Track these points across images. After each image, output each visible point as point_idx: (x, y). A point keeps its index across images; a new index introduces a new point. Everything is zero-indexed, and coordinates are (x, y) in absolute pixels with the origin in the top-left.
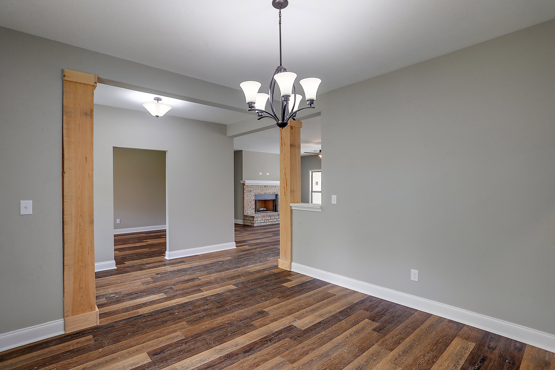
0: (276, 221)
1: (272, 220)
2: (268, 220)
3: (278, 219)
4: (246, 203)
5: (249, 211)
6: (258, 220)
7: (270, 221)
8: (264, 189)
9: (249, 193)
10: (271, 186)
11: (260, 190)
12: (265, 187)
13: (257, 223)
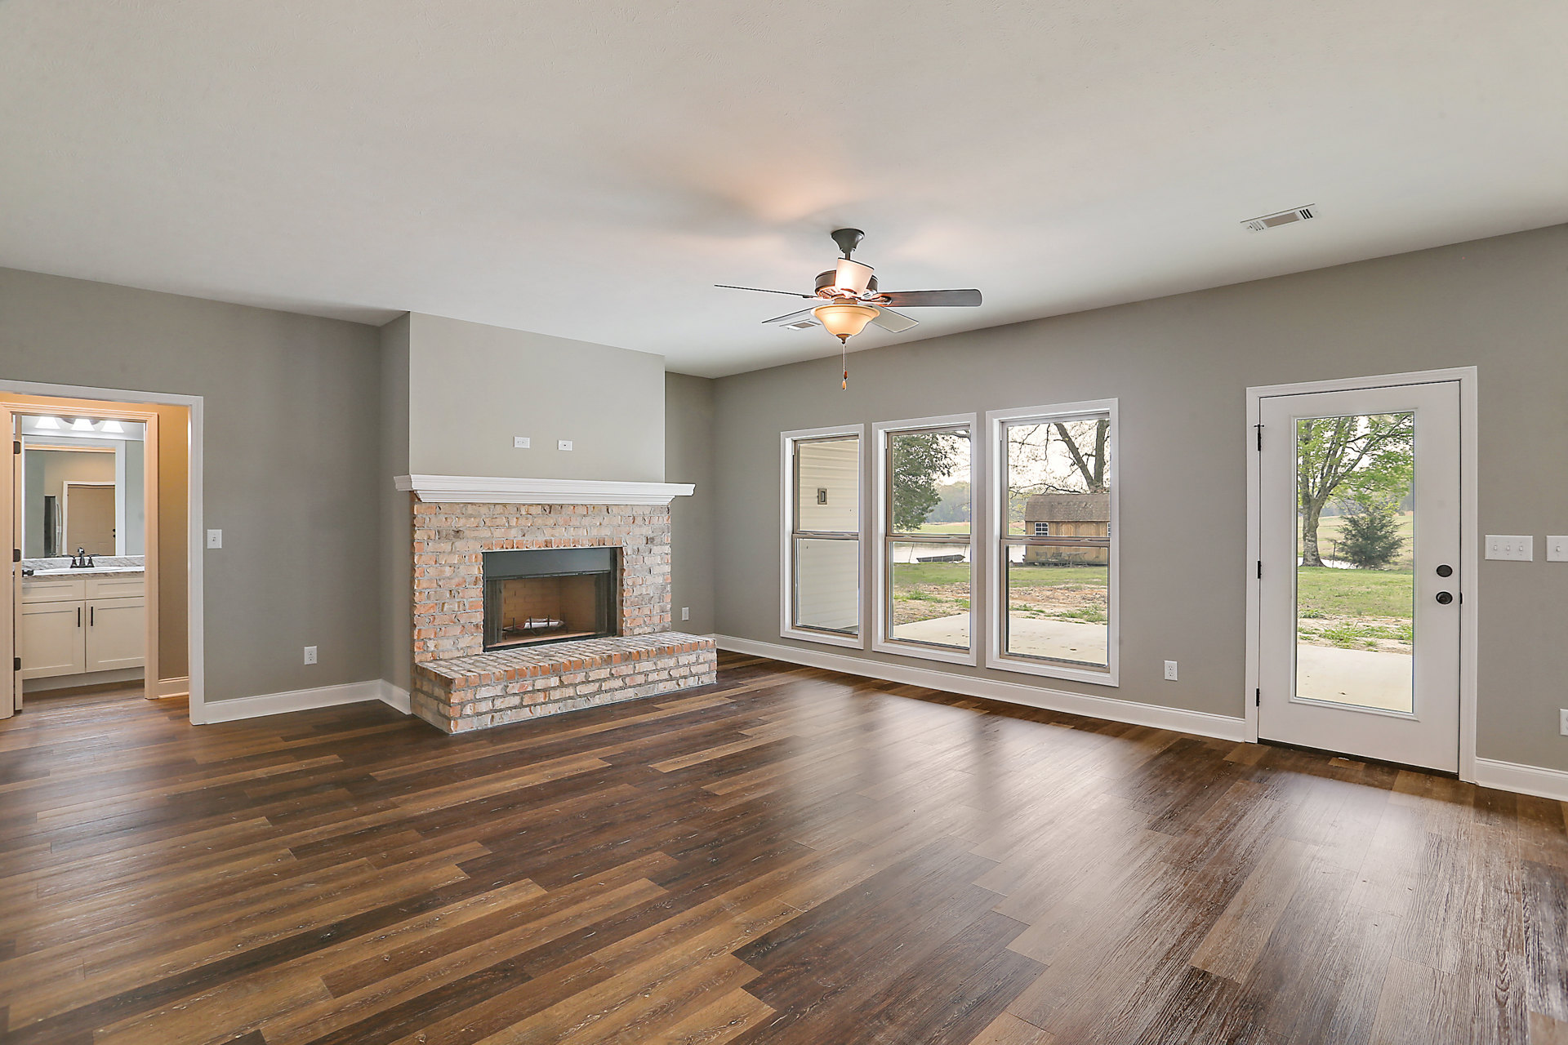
0: (593, 694)
1: (570, 692)
2: (544, 690)
3: (604, 680)
4: (429, 597)
5: (447, 644)
6: (475, 701)
7: (556, 695)
8: (539, 521)
9: (446, 546)
10: (580, 507)
11: (514, 527)
12: (548, 511)
13: (469, 716)
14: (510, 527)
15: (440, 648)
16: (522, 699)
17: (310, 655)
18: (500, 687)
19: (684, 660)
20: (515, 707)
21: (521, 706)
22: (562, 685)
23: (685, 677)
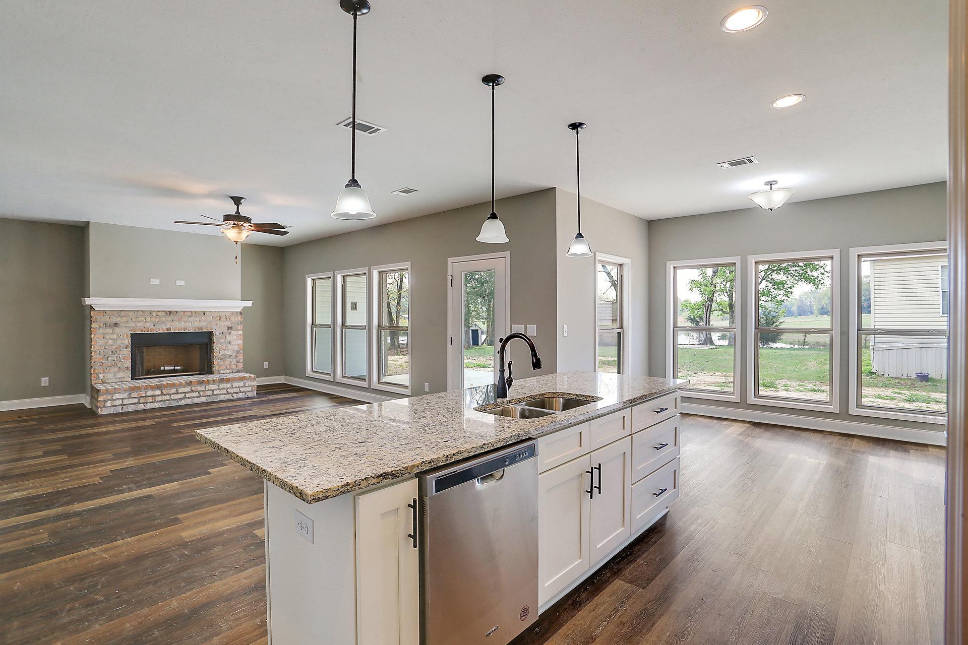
0: (181, 399)
1: (168, 397)
2: (152, 396)
3: (187, 393)
4: (100, 354)
5: (110, 376)
6: (112, 400)
7: (159, 398)
8: (163, 319)
9: (110, 330)
10: (188, 313)
11: (149, 322)
12: (168, 314)
13: (109, 407)
14: (146, 322)
15: (106, 378)
16: (139, 400)
17: (45, 381)
18: (127, 394)
19: (236, 384)
20: (135, 404)
21: (139, 403)
22: (162, 394)
23: (237, 393)
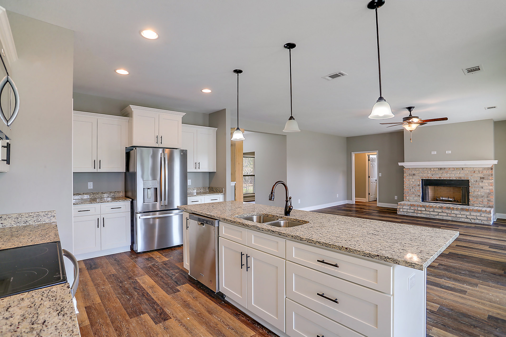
2: (421, 211)
4: (407, 188)
5: (411, 198)
6: (403, 209)
8: (437, 172)
9: (411, 177)
10: (451, 168)
11: (429, 173)
12: (440, 170)
13: (401, 211)
14: (428, 173)
15: (410, 199)
16: (414, 211)
17: (396, 198)
18: (409, 207)
20: (412, 212)
21: (414, 213)
22: (426, 210)
